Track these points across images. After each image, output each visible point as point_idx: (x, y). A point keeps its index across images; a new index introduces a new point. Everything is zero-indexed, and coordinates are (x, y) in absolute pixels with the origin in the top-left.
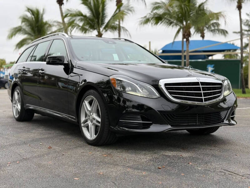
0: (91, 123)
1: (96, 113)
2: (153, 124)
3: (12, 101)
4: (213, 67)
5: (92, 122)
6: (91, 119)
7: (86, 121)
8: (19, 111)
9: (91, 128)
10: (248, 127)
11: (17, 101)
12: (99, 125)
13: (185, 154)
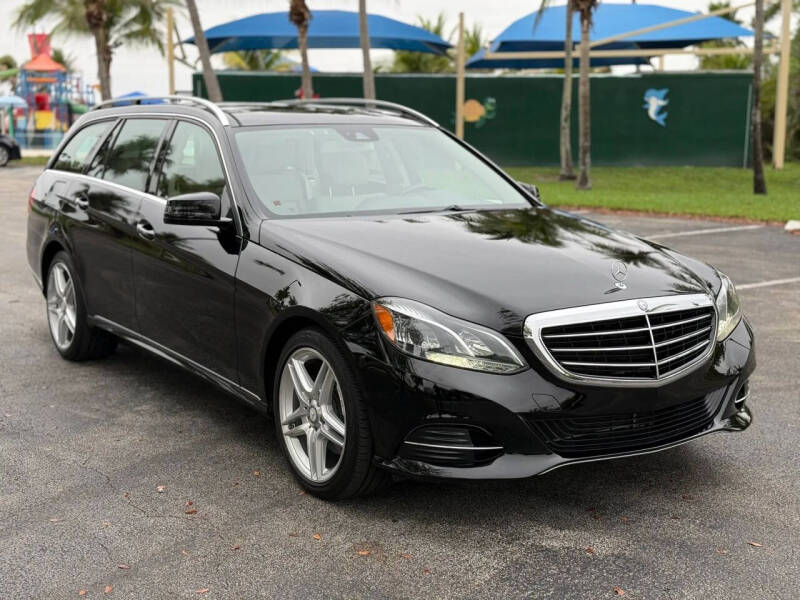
0: (312, 429)
1: (329, 404)
2: (506, 455)
3: (45, 293)
4: (665, 98)
5: (316, 429)
6: (314, 419)
7: (298, 421)
8: (70, 331)
9: (313, 444)
10: (778, 389)
11: (64, 299)
12: (342, 444)
13: (602, 544)
